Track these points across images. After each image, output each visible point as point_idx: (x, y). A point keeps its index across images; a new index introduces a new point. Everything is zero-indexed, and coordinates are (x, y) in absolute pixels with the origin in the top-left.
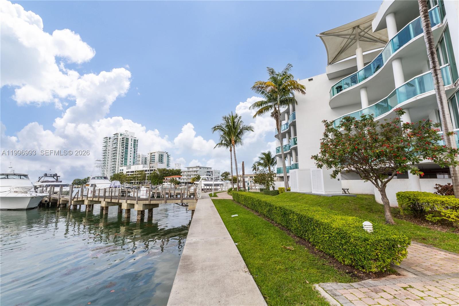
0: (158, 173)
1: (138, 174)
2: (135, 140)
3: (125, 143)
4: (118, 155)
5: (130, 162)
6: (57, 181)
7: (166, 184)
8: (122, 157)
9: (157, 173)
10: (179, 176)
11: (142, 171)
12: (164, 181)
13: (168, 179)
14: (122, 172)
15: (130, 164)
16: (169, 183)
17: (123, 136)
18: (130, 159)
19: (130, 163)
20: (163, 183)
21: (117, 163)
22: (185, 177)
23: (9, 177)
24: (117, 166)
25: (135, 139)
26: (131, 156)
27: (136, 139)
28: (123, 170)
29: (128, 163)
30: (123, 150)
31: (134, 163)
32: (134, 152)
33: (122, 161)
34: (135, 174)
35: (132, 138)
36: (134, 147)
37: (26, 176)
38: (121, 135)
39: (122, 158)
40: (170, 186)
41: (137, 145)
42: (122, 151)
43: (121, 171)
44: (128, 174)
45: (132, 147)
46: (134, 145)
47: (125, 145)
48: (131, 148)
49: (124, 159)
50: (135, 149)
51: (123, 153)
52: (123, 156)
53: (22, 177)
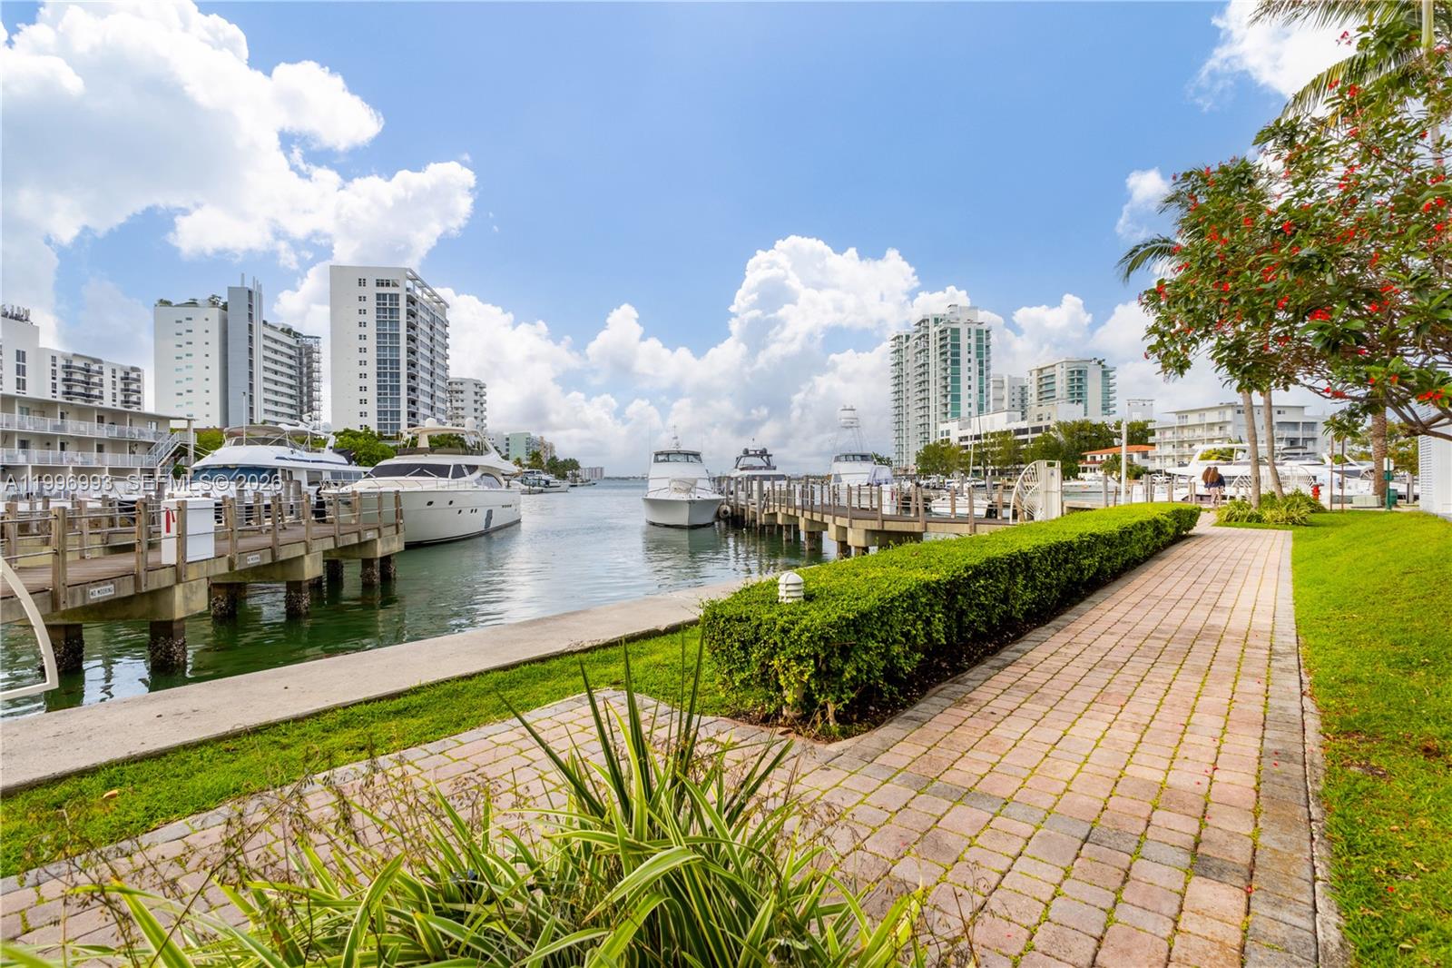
0: (1061, 437)
1: (993, 445)
2: (979, 332)
3: (949, 346)
4: (932, 387)
5: (970, 405)
6: (769, 466)
7: (1088, 475)
8: (944, 393)
9: (1056, 439)
10: (1143, 448)
11: (1007, 433)
12: (1084, 465)
13: (1098, 458)
14: (948, 440)
15: (970, 413)
16: (1100, 474)
17: (942, 325)
18: (968, 396)
19: (970, 410)
20: (1080, 475)
21: (932, 413)
22: (1168, 450)
23: (671, 458)
24: (932, 421)
25: (980, 327)
26: (970, 387)
27: (984, 327)
28: (948, 433)
29: (964, 411)
30: (946, 370)
31: (981, 408)
32: (981, 373)
33: (946, 405)
34: (986, 445)
35: (970, 326)
36: (979, 355)
37: (696, 455)
38: (936, 321)
39: (946, 396)
40: (1101, 483)
41: (987, 347)
42: (944, 375)
43: (945, 437)
44: (962, 444)
45: (973, 356)
46: (979, 347)
47: (949, 354)
48: (969, 361)
49: (949, 397)
50: (981, 363)
51: (946, 378)
52: (946, 387)
53: (691, 458)
